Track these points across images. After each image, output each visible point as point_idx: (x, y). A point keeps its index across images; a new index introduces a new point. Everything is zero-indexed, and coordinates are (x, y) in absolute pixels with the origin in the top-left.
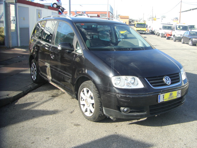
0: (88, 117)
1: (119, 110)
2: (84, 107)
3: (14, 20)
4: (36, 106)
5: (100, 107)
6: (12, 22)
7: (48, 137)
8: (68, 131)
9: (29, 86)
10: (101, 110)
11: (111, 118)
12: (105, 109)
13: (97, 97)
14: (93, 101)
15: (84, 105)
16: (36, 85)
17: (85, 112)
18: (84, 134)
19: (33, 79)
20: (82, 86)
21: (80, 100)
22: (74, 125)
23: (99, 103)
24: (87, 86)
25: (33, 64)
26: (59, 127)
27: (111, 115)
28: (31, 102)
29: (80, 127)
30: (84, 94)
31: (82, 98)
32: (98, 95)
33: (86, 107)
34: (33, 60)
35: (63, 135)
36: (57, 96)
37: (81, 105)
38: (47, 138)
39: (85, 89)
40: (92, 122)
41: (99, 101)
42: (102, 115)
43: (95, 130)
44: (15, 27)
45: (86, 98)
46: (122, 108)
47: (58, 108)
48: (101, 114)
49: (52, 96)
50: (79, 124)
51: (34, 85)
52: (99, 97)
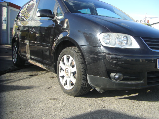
0: (68, 90)
1: (109, 76)
2: (63, 79)
3: (6, 21)
4: (10, 82)
5: (84, 76)
6: (4, 22)
7: (13, 110)
8: (41, 105)
9: (8, 68)
10: (84, 80)
11: (98, 89)
12: (89, 77)
13: (80, 62)
14: (75, 69)
15: (63, 77)
16: (16, 67)
17: (65, 85)
18: (62, 109)
19: (14, 62)
20: (61, 54)
21: (59, 71)
22: (50, 99)
23: (82, 70)
24: (67, 52)
25: (15, 47)
26: (30, 101)
27: (97, 86)
28: (6, 79)
29: (58, 101)
30: (64, 63)
31: (62, 69)
32: (81, 60)
33: (65, 79)
34: (15, 43)
35: (33, 109)
36: (36, 76)
37: (60, 78)
38: (11, 112)
39: (65, 57)
40: (72, 97)
41: (83, 68)
42: (85, 87)
43: (76, 105)
44: (6, 27)
45: (66, 67)
46: (112, 75)
47: (34, 84)
48: (85, 85)
49: (30, 76)
50: (56, 98)
52: (83, 63)
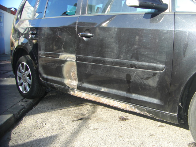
16: (30, 101)
19: (21, 92)
25: (23, 65)
34: (22, 57)
36: (88, 118)
49: (80, 120)
51: (26, 101)
